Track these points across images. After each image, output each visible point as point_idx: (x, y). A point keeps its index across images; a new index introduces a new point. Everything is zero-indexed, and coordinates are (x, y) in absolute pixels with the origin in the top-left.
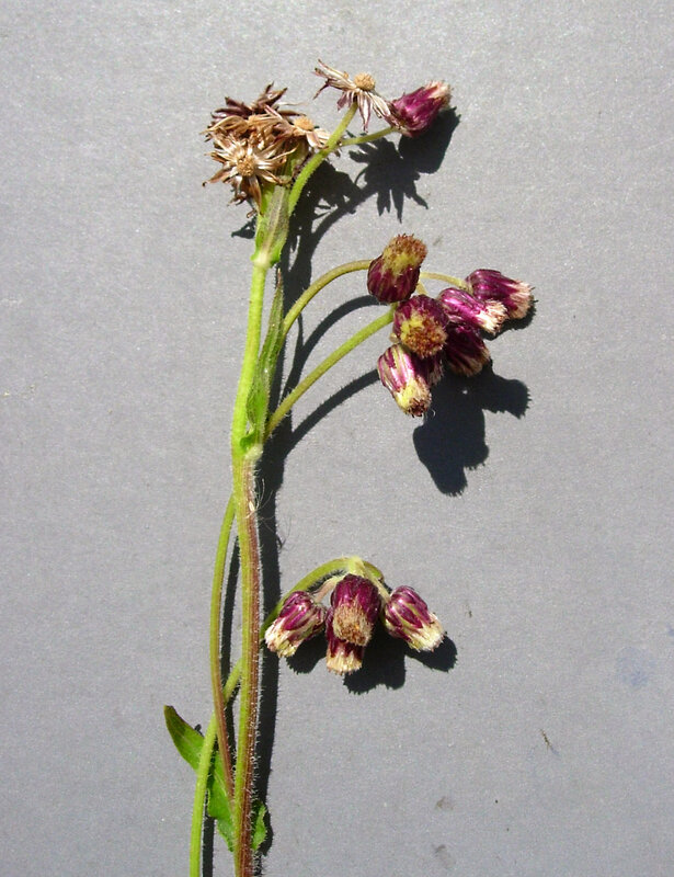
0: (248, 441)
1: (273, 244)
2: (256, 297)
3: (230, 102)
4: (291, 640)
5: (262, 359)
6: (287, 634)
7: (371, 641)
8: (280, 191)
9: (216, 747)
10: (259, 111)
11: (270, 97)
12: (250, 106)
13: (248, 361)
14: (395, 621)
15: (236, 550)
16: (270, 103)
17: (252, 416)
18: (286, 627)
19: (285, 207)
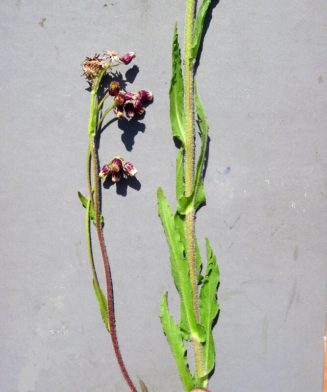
0: (92, 132)
1: (95, 89)
2: (92, 101)
3: (87, 58)
4: (105, 175)
5: (94, 114)
6: (104, 173)
7: (119, 171)
8: (97, 78)
9: (91, 202)
10: (94, 60)
11: (96, 56)
12: (92, 59)
13: (91, 115)
14: (125, 169)
15: (91, 154)
16: (97, 58)
17: (93, 126)
18: (103, 172)
19: (98, 81)
